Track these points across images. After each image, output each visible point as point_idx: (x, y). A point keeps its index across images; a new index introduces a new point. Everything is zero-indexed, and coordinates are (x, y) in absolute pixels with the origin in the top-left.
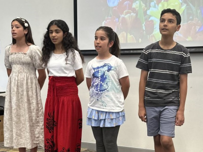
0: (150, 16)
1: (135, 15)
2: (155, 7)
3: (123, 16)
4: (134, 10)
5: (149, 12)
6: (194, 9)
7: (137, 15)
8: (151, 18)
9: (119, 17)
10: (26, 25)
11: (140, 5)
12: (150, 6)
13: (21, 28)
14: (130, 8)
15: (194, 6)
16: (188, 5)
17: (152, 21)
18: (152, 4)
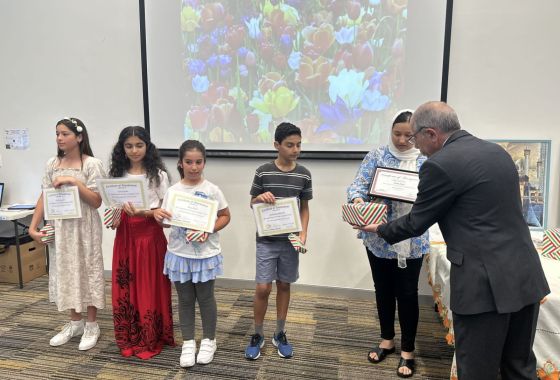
0: (253, 109)
1: (232, 105)
2: (259, 97)
3: (215, 105)
4: (231, 99)
5: (251, 103)
6: (310, 103)
7: (235, 105)
8: (255, 112)
9: (210, 108)
10: (79, 129)
11: (239, 92)
12: (252, 96)
13: (72, 135)
14: (226, 95)
15: (310, 99)
17: (256, 115)
18: (256, 93)
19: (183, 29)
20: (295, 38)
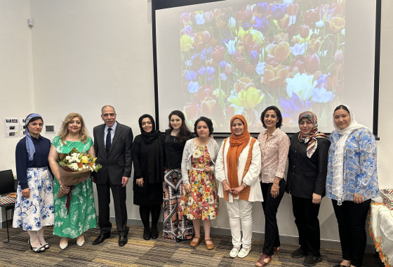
1: (215, 101)
2: (235, 95)
3: (203, 101)
4: (214, 97)
5: (229, 100)
7: (217, 102)
8: (231, 105)
9: (200, 103)
11: (220, 92)
12: (230, 94)
15: (273, 96)
16: (266, 94)
17: (232, 108)
18: (232, 92)
19: (182, 50)
20: (261, 52)
